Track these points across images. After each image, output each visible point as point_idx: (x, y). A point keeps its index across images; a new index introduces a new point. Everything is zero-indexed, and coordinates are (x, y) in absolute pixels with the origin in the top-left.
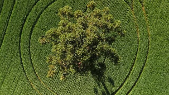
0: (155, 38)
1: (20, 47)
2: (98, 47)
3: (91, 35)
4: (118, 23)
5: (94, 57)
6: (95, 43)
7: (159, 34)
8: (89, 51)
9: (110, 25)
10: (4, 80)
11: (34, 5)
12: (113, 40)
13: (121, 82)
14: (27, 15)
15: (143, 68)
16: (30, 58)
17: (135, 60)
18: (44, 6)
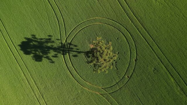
0: (82, 89)
1: (121, 25)
2: (96, 59)
3: (101, 60)
4: (99, 72)
5: (93, 56)
6: (98, 59)
7: (82, 92)
8: (97, 56)
9: (100, 68)
10: (111, 6)
11: (135, 45)
12: (94, 66)
13: (72, 60)
14: (133, 39)
15: (72, 74)
16: (112, 26)
17: (78, 74)
18: (132, 49)
